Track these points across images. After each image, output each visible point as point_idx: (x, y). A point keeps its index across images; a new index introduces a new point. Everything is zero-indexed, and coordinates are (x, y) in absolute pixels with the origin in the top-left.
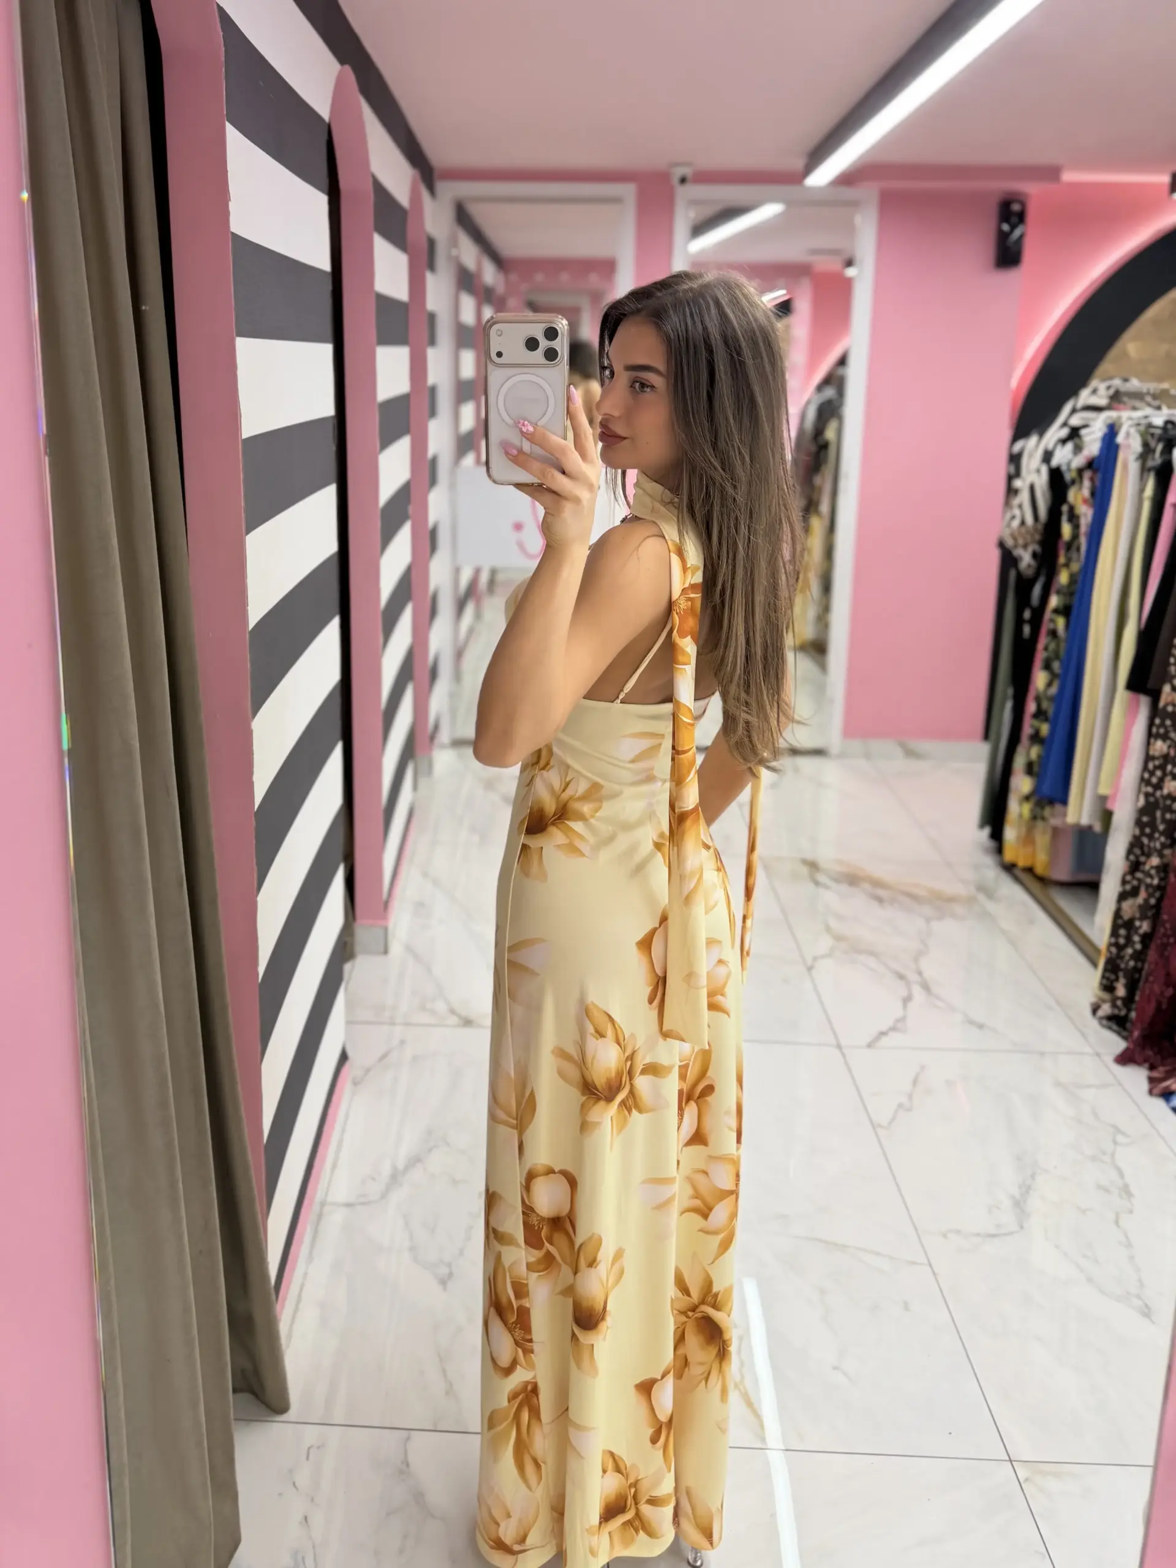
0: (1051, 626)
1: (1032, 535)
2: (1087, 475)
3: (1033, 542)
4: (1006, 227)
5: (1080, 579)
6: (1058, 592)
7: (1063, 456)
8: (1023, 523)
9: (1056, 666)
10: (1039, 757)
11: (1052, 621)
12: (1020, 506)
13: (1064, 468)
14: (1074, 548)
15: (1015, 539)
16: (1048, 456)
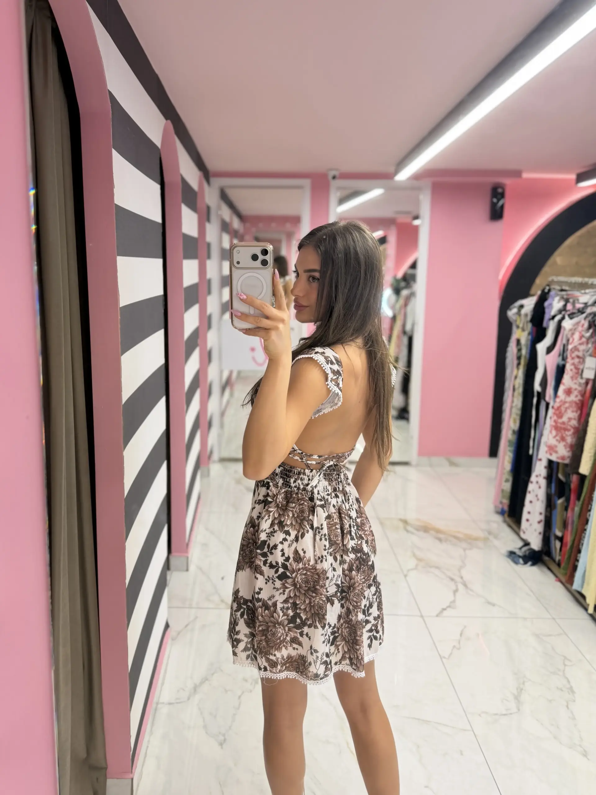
4: (495, 200)
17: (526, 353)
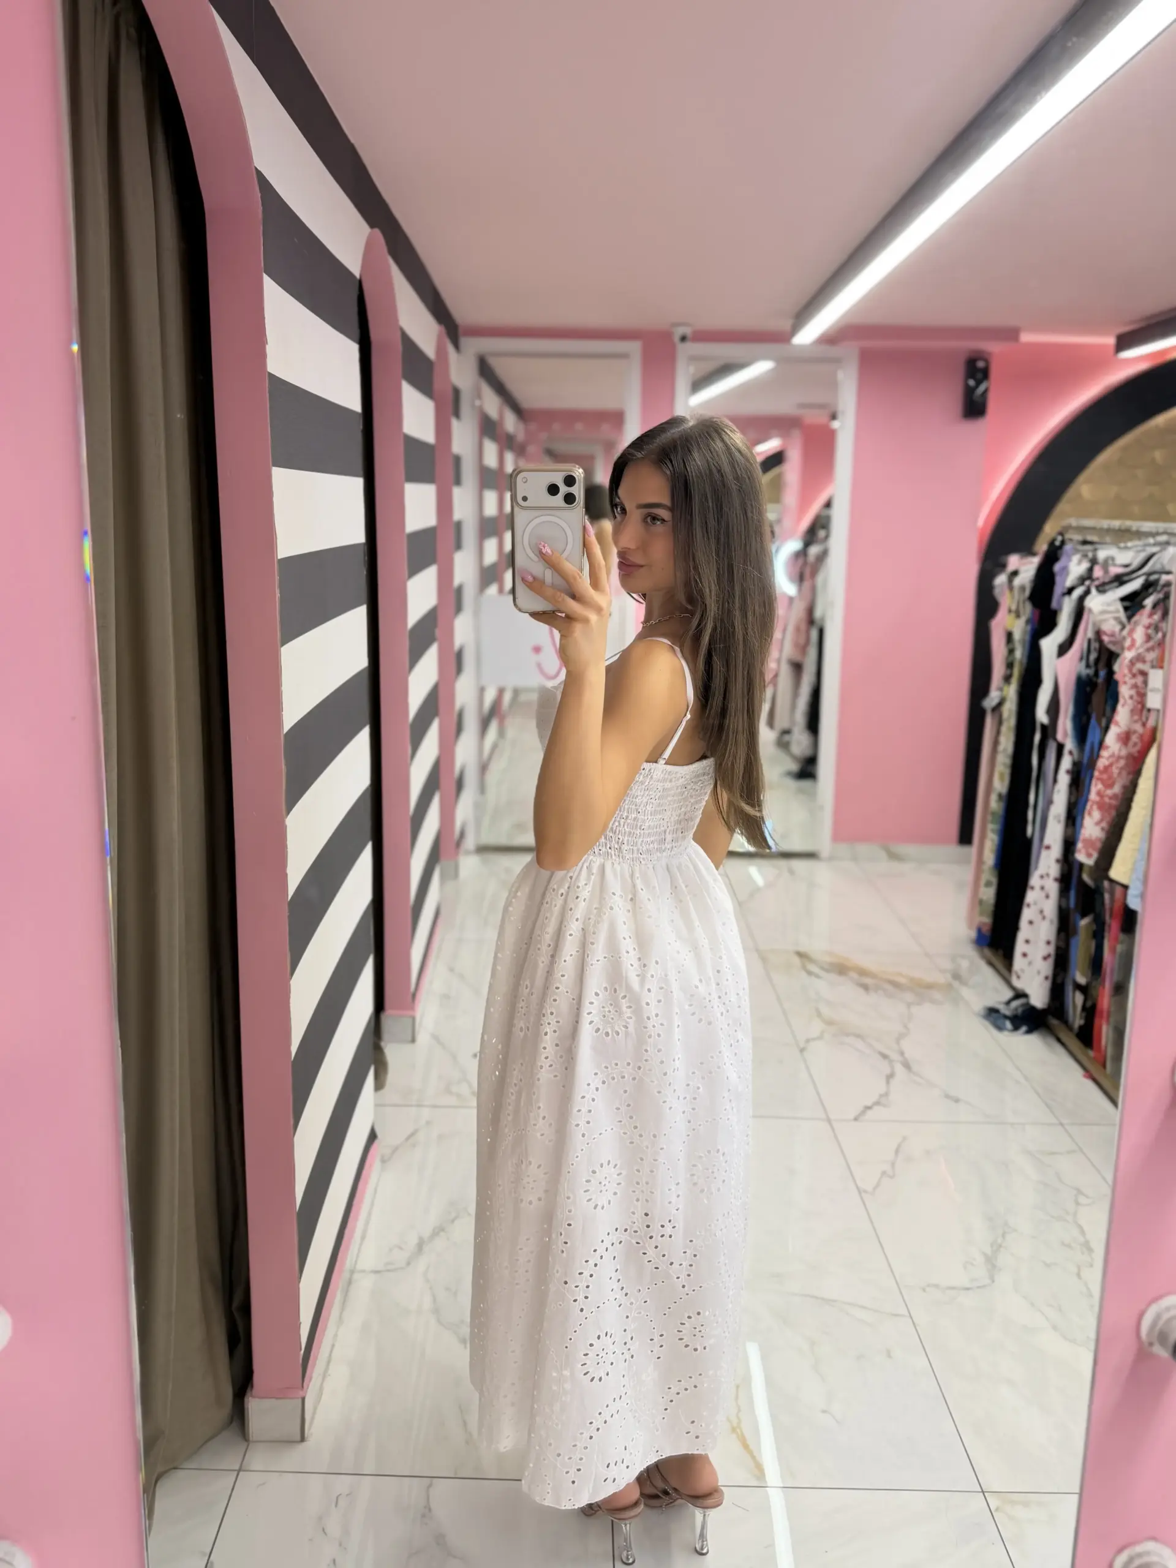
4: (972, 382)
17: (1023, 654)
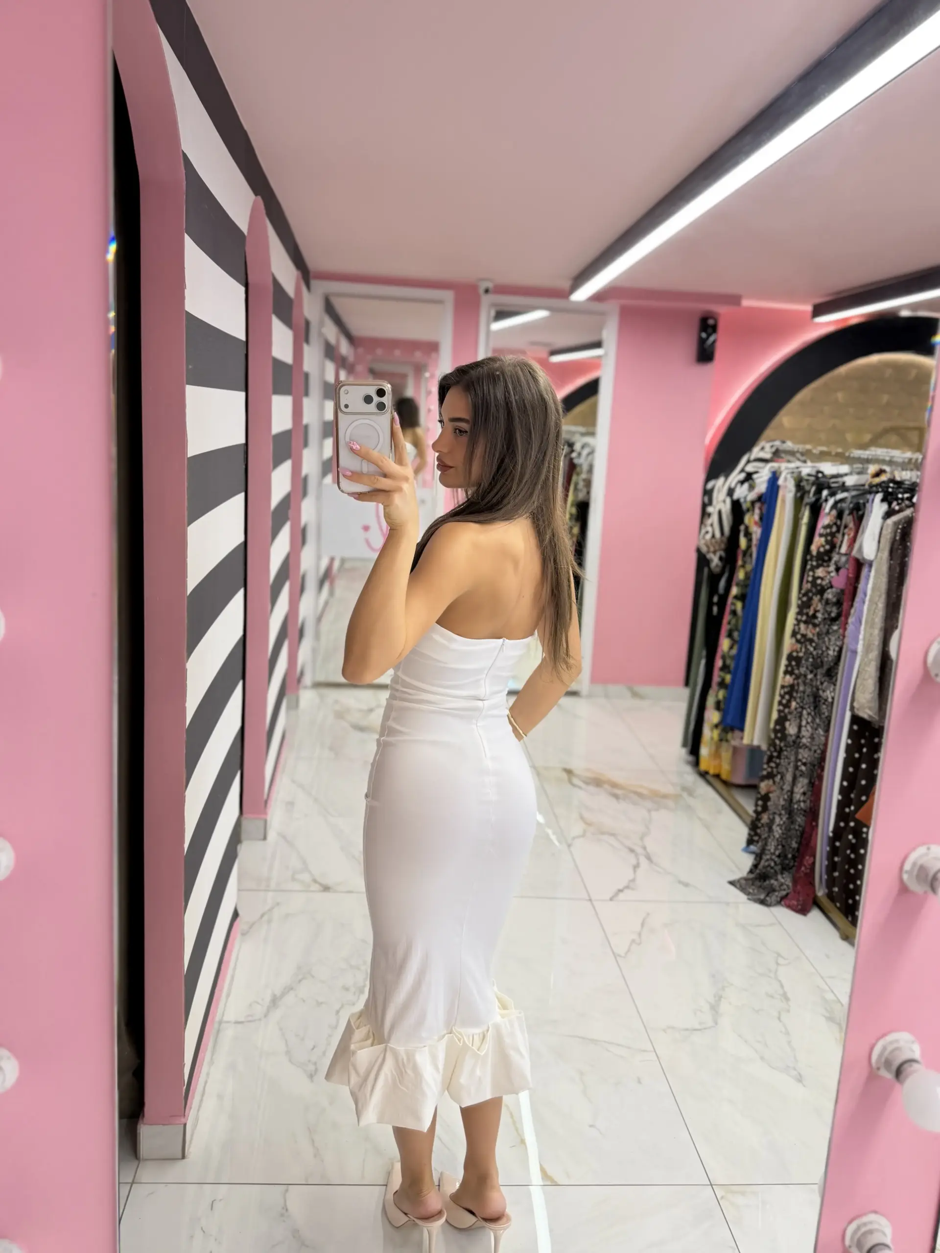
0: (733, 608)
1: (720, 545)
2: (757, 505)
3: (720, 550)
4: (704, 335)
5: (752, 576)
6: (737, 585)
7: (741, 492)
8: (713, 536)
9: (736, 635)
10: (724, 698)
11: (733, 604)
12: (712, 525)
13: (742, 500)
14: (748, 554)
15: (708, 547)
16: (731, 492)
